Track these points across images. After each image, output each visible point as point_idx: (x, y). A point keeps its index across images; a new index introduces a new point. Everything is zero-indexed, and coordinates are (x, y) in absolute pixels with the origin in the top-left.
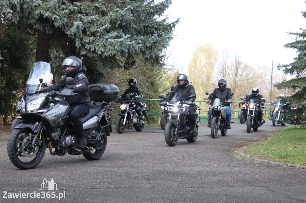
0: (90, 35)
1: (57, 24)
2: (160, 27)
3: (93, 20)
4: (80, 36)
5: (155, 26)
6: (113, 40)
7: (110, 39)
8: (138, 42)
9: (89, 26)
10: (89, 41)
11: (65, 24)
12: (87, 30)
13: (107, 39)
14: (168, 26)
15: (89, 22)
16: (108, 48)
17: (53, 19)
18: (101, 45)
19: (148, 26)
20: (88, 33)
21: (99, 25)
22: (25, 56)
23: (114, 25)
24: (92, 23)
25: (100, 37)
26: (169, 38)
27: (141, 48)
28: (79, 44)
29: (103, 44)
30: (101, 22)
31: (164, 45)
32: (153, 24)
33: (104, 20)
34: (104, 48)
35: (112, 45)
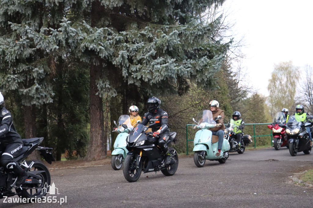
0: (137, 63)
1: (102, 55)
2: (213, 49)
3: (139, 47)
4: (126, 65)
5: (208, 48)
6: (159, 66)
7: (156, 65)
8: (187, 66)
9: (136, 53)
10: (136, 69)
11: (111, 54)
12: (133, 58)
13: (153, 66)
14: (222, 47)
15: (135, 50)
16: (155, 75)
17: (98, 50)
18: (148, 72)
19: (200, 48)
20: (135, 61)
21: (145, 52)
22: (85, 89)
23: (161, 52)
24: (137, 50)
25: (147, 64)
26: (220, 59)
27: (191, 72)
28: (125, 73)
29: (150, 71)
30: (147, 49)
31: (214, 68)
32: (205, 47)
33: (149, 47)
34: (151, 75)
35: (159, 71)
